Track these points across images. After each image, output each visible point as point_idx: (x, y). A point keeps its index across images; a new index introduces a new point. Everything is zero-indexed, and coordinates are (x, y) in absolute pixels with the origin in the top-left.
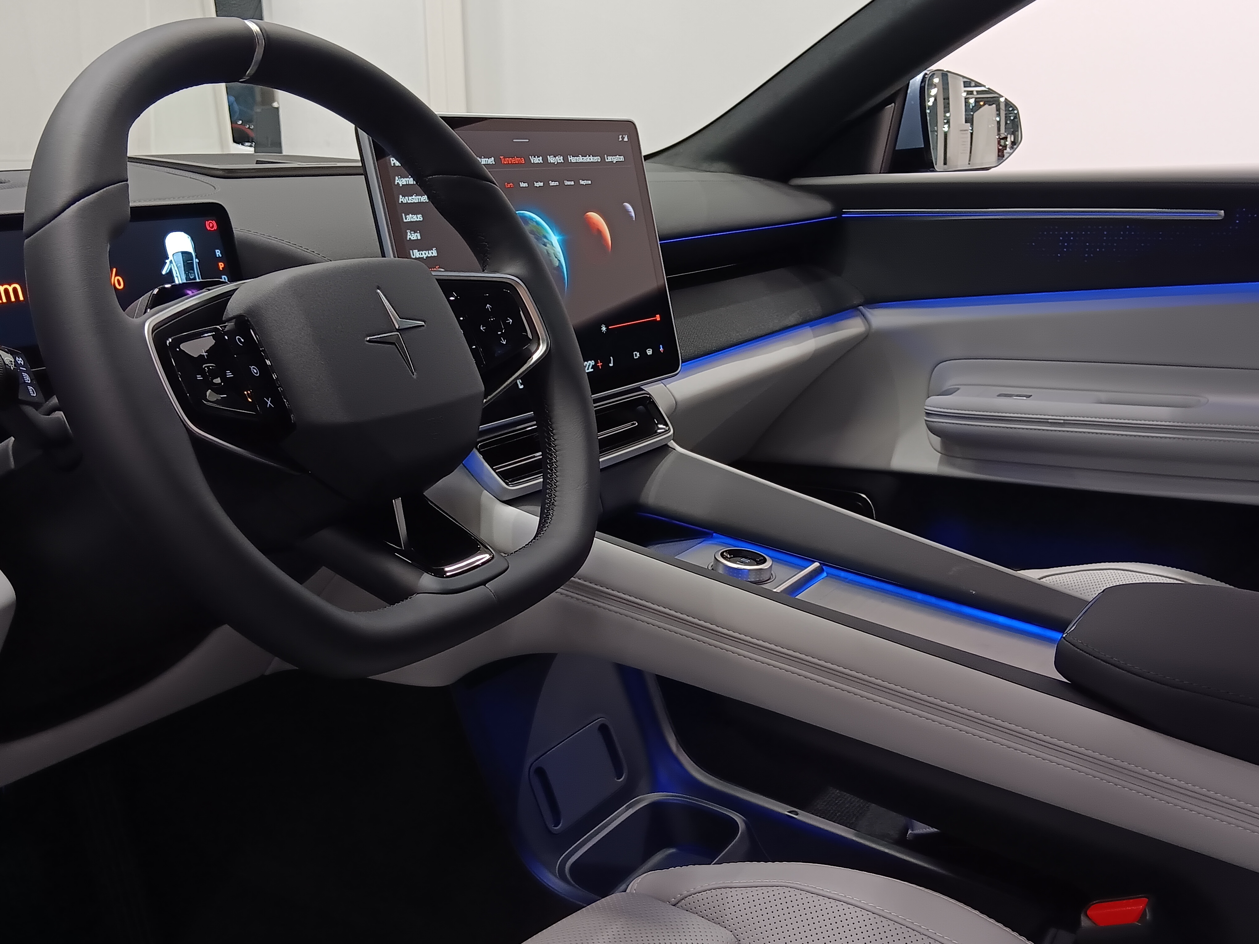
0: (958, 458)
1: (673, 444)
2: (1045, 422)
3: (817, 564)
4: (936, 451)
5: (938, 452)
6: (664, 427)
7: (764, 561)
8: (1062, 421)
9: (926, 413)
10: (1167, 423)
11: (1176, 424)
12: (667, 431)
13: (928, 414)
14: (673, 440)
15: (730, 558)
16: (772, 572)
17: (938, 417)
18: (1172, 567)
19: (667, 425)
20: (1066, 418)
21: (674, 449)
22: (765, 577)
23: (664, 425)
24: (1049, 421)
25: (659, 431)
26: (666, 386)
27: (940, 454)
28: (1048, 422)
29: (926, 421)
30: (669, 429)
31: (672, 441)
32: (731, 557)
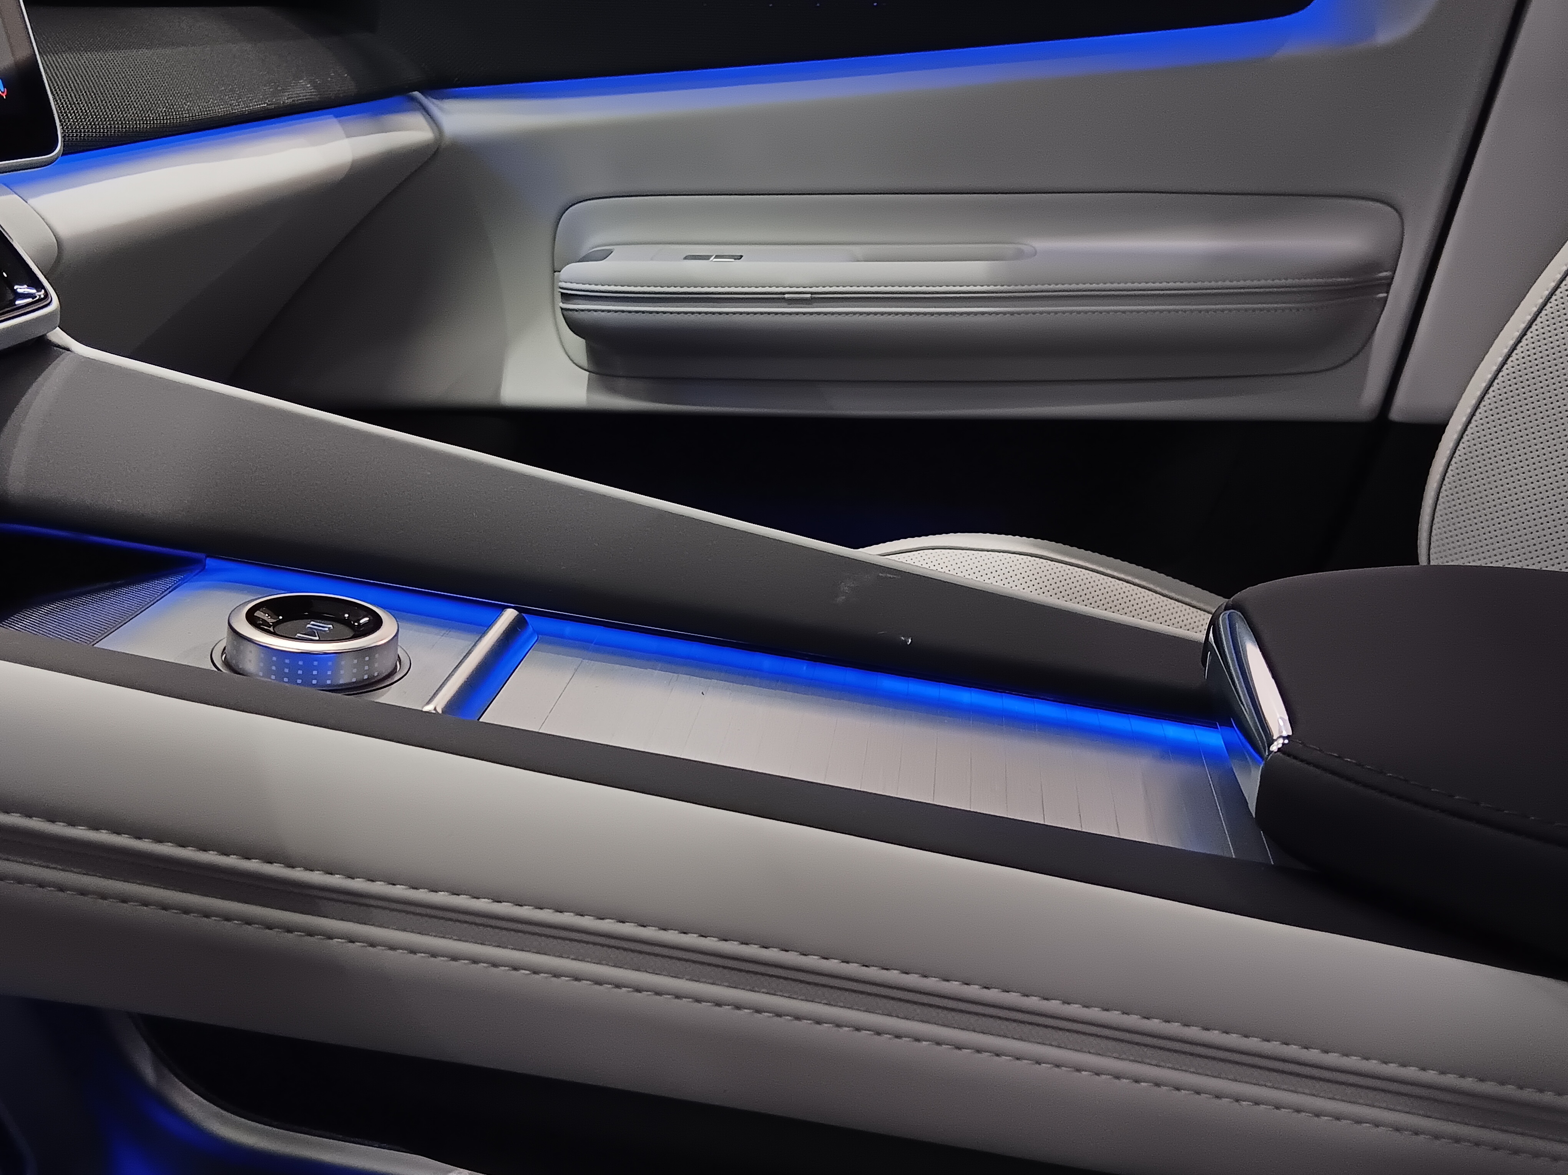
0: (621, 377)
1: (59, 336)
2: (778, 299)
3: (509, 615)
4: (580, 367)
5: (585, 370)
6: (33, 291)
7: (376, 623)
8: (809, 296)
9: (562, 294)
10: (985, 288)
11: (999, 288)
12: (40, 300)
13: (566, 297)
14: (59, 326)
15: (275, 625)
16: (400, 652)
17: (588, 302)
18: (1028, 537)
19: (39, 286)
20: (814, 290)
21: (68, 350)
22: (381, 666)
23: (29, 286)
24: (786, 296)
25: (19, 302)
26: (26, 202)
27: (588, 373)
28: (784, 298)
29: (562, 309)
30: (47, 294)
31: (58, 328)
32: (279, 622)
